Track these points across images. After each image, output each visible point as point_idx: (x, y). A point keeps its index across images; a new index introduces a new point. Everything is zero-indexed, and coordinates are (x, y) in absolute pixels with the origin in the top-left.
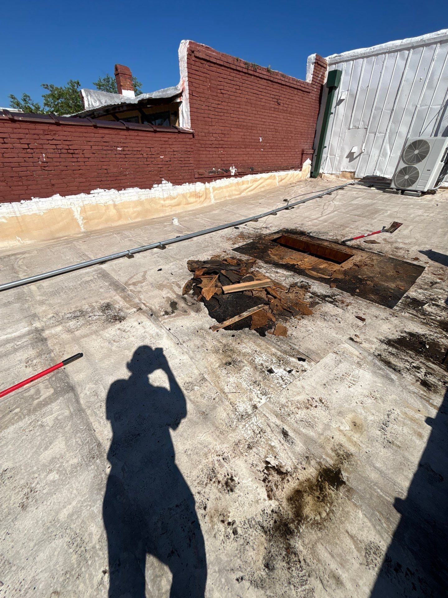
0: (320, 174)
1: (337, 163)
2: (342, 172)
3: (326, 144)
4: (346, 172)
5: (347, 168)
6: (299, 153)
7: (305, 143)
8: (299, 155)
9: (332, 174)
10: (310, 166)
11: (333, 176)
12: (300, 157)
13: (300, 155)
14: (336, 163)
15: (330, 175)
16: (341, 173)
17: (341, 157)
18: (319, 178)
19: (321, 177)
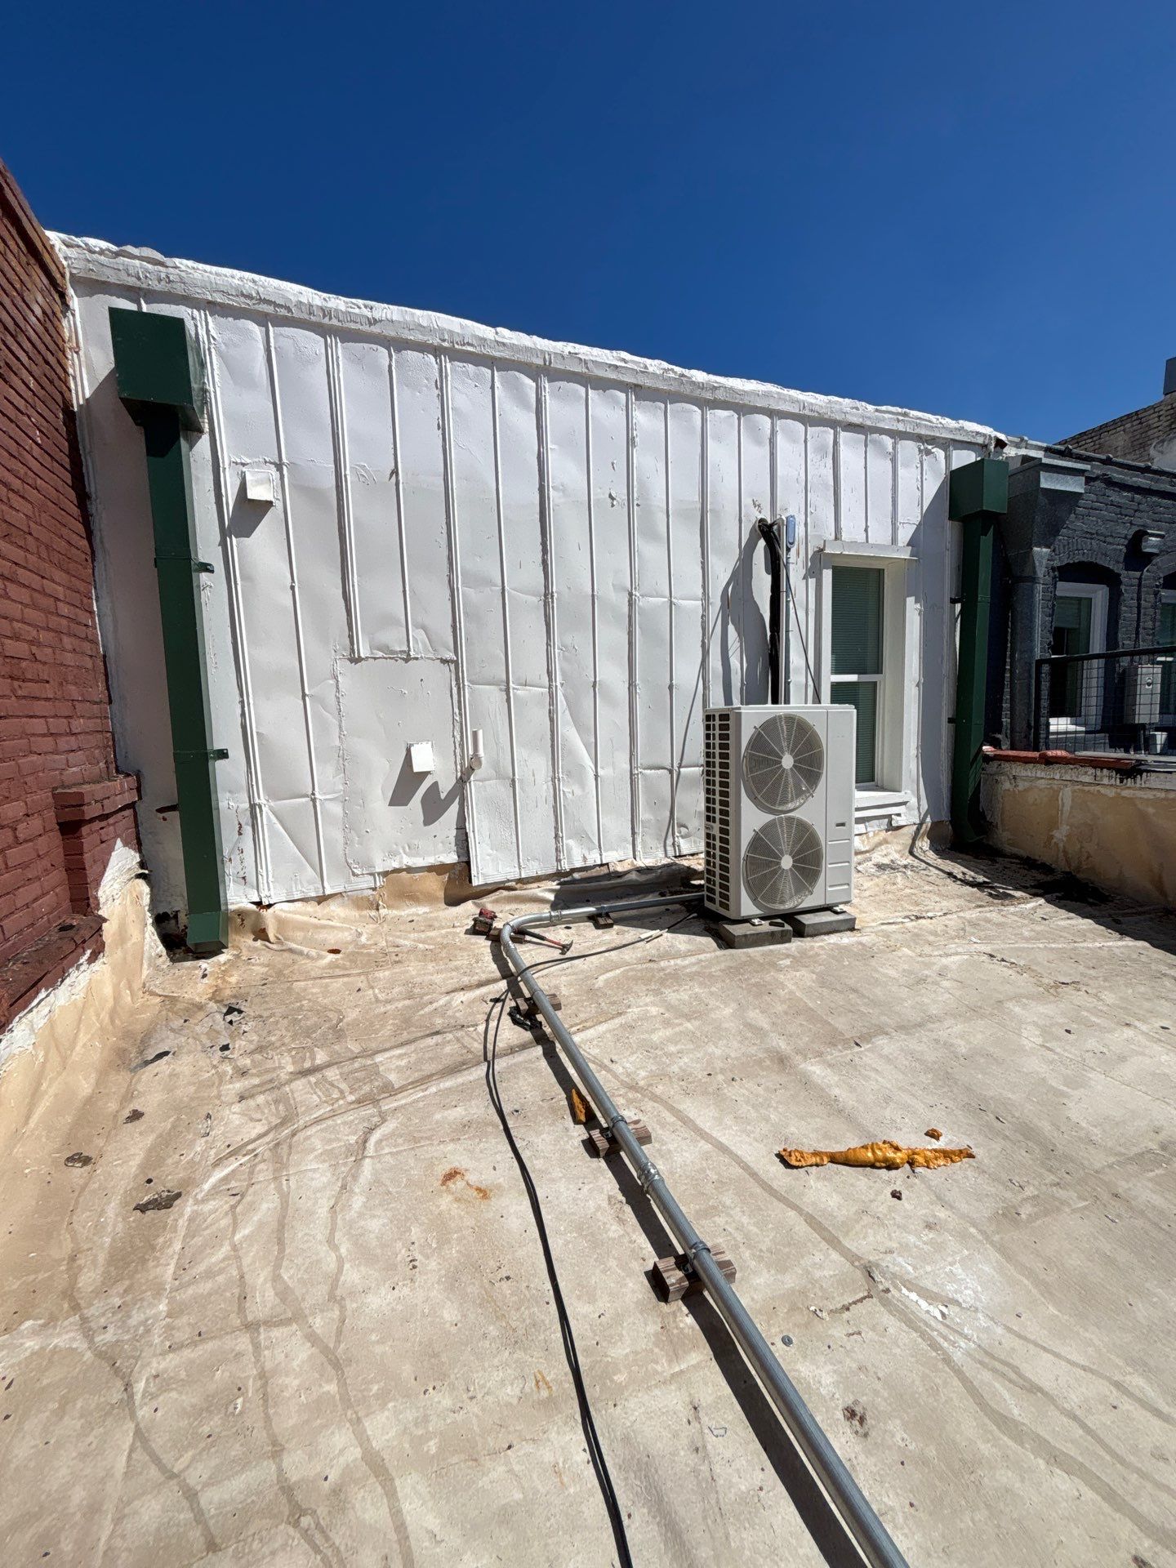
0: (241, 914)
1: (338, 835)
2: (385, 874)
3: (223, 731)
4: (409, 870)
5: (412, 850)
6: (36, 824)
7: (64, 743)
8: (42, 844)
9: (322, 899)
10: (144, 888)
11: (334, 908)
12: (58, 855)
13: (52, 843)
14: (332, 834)
15: (311, 907)
16: (380, 881)
17: (351, 798)
18: (247, 941)
19: (261, 934)
